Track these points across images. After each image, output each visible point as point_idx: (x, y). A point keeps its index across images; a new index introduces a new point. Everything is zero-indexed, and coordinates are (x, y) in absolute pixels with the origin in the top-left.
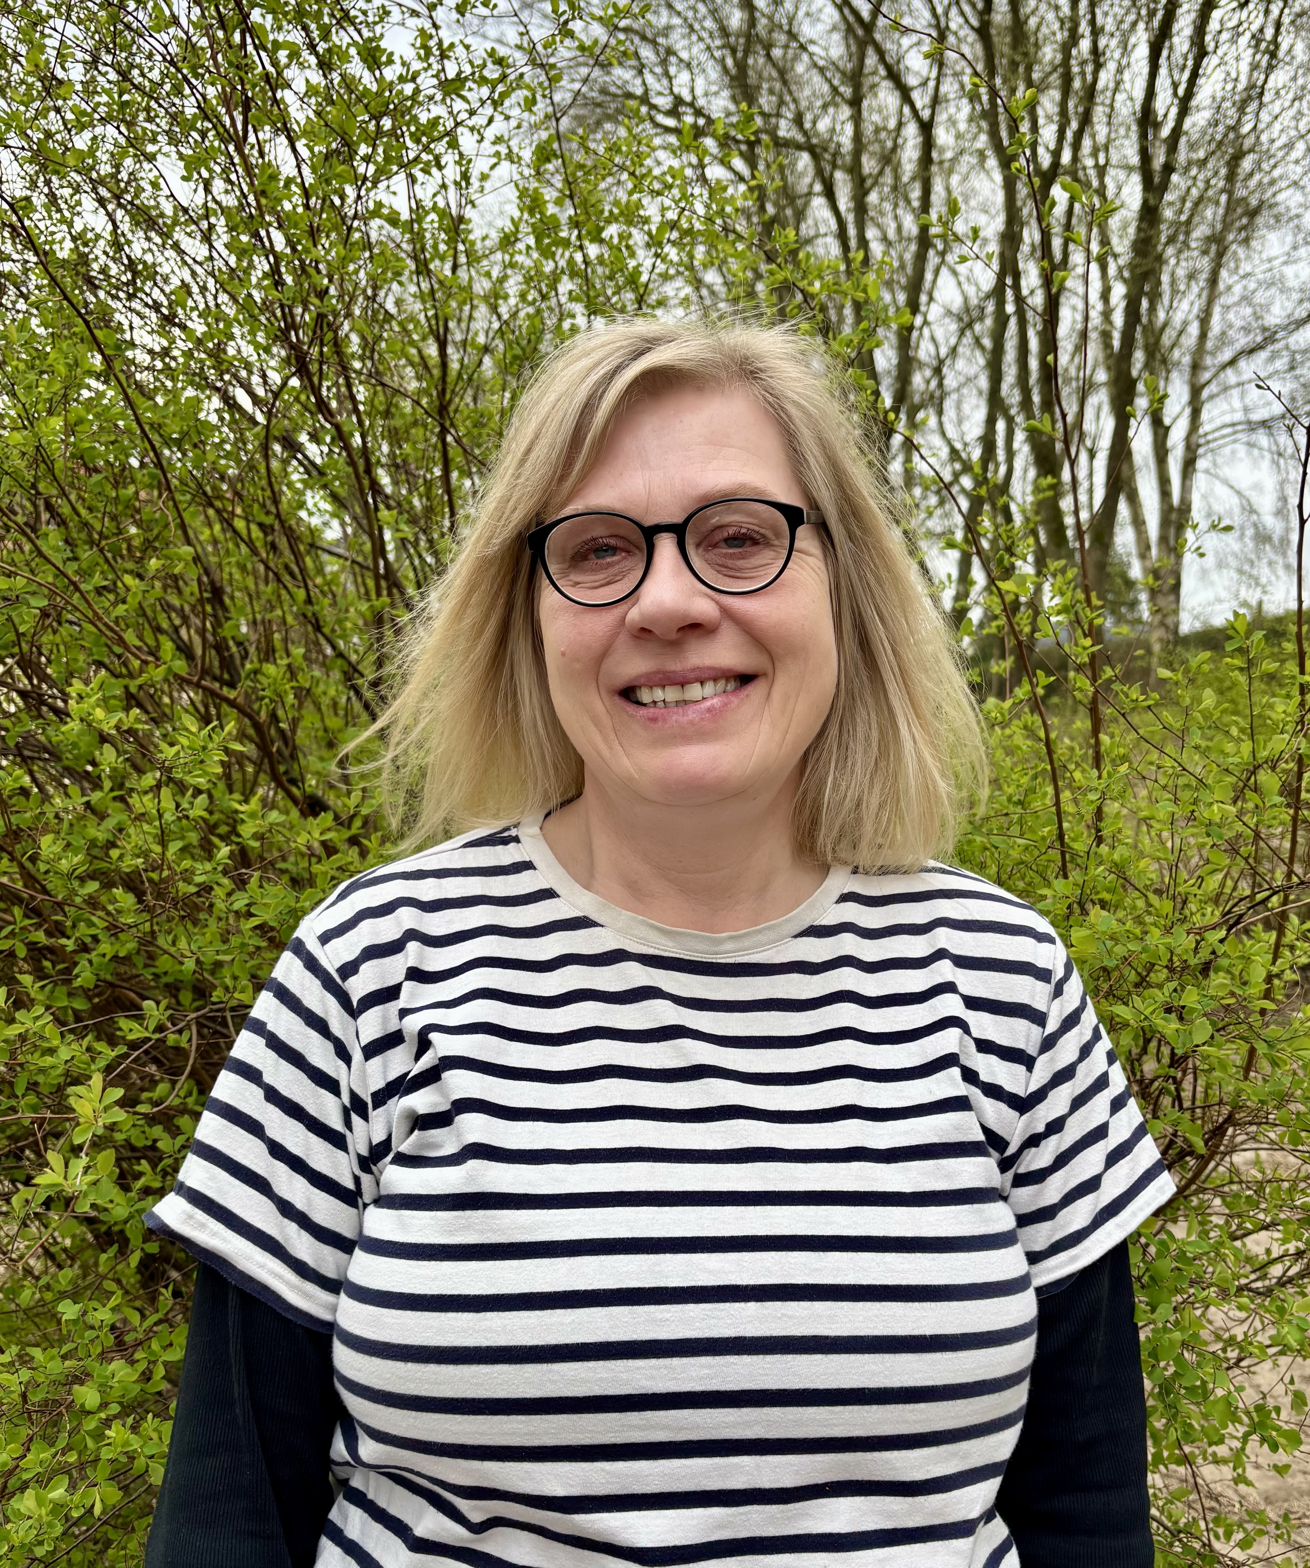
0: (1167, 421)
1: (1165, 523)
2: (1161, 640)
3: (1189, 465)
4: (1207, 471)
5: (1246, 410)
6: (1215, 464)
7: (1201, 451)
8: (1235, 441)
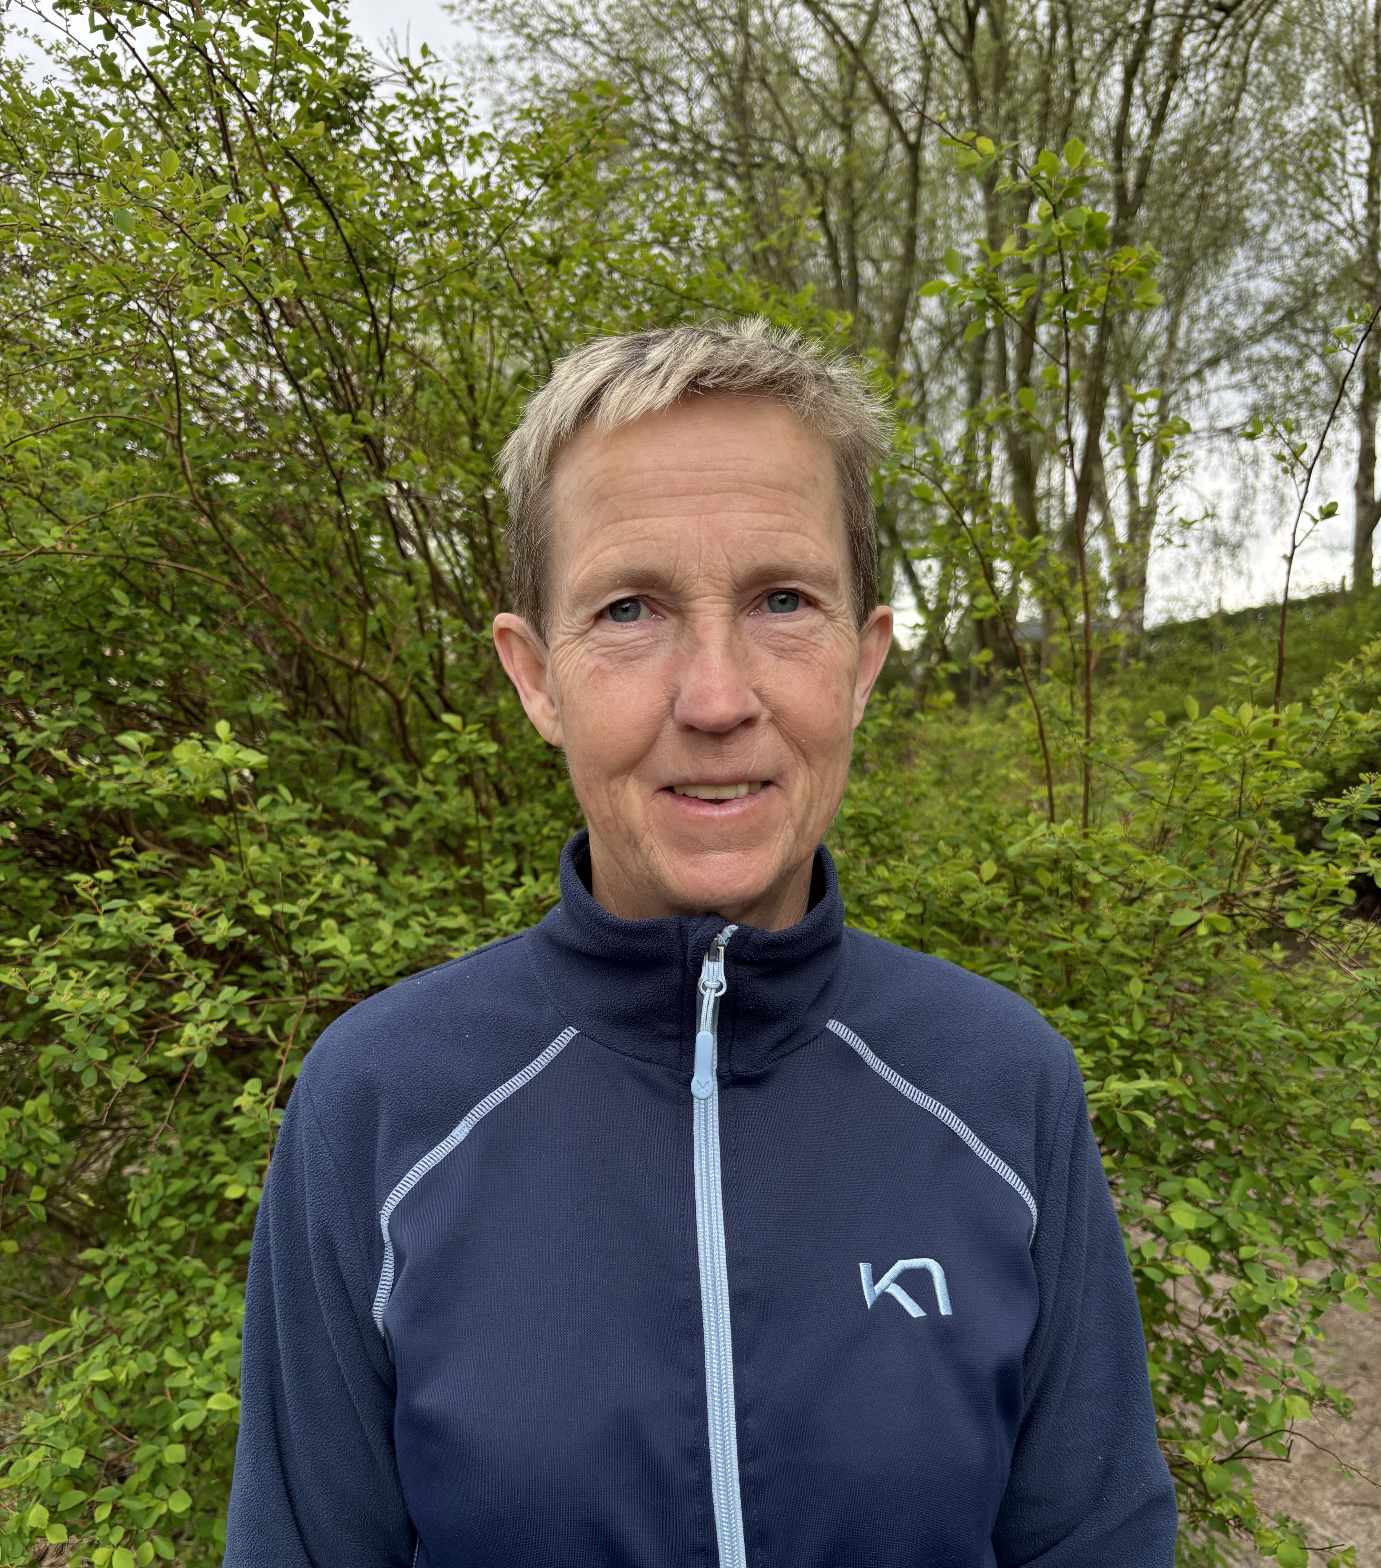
0: (1135, 428)
1: (1132, 524)
3: (1156, 467)
4: (1171, 475)
7: (1167, 457)
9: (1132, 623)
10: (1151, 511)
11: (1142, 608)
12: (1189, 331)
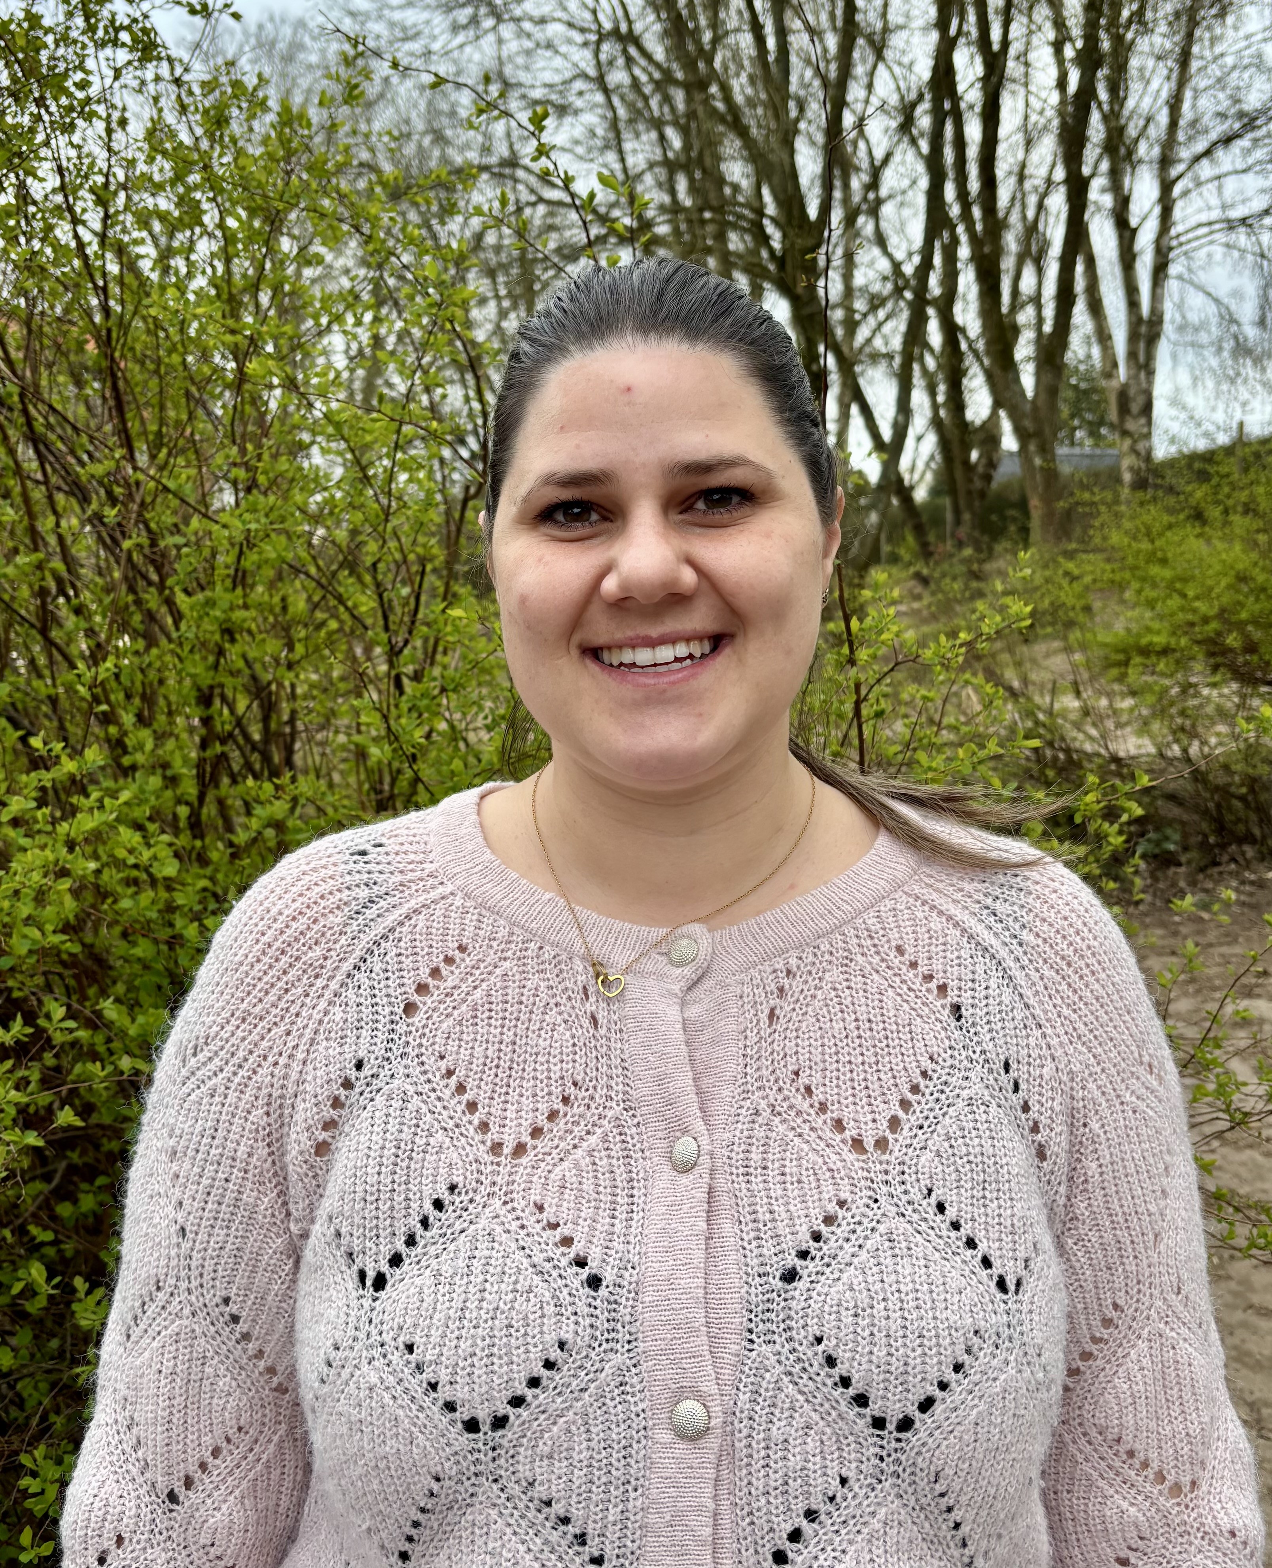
0: (1134, 222)
1: (1133, 337)
2: (1131, 469)
3: (1160, 270)
4: (1180, 277)
5: (1224, 207)
6: (1190, 270)
7: (1172, 255)
8: (1211, 242)
9: (1137, 454)
10: (1156, 321)
11: (1148, 436)
12: (1194, 106)
